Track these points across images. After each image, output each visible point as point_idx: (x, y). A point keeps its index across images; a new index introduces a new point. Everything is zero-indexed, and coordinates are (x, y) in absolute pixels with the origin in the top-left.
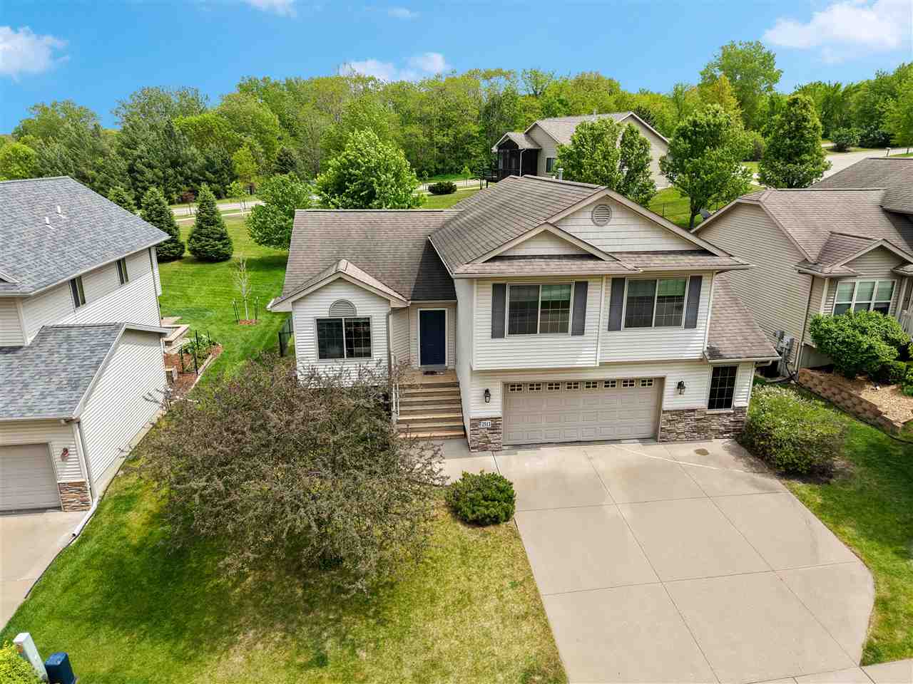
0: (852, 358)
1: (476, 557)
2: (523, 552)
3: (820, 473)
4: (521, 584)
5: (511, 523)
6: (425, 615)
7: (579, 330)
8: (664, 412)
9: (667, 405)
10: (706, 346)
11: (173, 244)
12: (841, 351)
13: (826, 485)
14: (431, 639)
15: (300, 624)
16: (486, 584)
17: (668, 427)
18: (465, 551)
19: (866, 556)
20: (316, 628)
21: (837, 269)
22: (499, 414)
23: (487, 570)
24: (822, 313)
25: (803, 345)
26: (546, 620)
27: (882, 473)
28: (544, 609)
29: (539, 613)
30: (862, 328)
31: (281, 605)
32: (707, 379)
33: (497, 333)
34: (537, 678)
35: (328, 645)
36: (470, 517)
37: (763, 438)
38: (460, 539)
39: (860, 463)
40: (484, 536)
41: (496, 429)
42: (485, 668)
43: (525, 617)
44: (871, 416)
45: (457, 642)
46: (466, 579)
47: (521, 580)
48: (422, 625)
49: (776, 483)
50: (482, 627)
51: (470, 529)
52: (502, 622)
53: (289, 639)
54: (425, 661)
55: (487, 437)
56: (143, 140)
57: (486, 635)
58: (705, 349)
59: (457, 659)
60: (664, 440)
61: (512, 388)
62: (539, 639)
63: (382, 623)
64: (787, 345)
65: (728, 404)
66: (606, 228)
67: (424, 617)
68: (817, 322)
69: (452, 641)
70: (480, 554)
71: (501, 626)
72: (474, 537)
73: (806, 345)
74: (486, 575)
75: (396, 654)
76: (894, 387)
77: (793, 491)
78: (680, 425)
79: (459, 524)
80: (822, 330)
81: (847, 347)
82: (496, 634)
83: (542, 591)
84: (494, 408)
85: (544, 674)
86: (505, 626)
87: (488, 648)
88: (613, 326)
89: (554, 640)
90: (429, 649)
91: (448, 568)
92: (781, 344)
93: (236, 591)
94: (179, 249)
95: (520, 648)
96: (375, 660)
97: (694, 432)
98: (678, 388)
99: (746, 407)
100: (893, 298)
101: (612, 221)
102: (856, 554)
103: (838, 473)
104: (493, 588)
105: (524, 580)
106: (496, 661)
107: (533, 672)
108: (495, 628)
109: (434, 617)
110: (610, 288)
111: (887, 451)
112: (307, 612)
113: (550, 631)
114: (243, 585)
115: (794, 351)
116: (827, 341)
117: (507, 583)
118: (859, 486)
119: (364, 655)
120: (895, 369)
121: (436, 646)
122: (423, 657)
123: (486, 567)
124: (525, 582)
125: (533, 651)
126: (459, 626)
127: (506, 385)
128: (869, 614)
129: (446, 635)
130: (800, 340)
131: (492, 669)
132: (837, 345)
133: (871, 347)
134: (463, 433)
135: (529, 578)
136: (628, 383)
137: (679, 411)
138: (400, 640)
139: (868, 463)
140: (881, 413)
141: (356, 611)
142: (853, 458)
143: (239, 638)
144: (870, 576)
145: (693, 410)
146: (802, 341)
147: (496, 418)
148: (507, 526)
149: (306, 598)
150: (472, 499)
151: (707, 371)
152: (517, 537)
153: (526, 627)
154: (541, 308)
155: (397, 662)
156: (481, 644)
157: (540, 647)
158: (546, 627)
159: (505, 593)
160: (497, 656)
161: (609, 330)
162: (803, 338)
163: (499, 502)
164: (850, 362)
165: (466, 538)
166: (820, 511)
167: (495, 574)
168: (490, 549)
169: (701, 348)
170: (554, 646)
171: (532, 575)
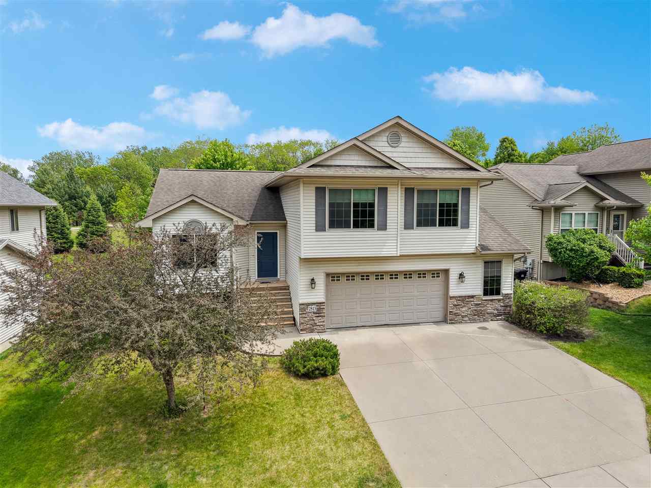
0: (580, 262)
1: (307, 401)
2: (349, 394)
3: (575, 337)
4: (349, 416)
5: (337, 376)
6: (264, 444)
7: (383, 227)
8: (452, 298)
9: (452, 293)
10: (478, 243)
11: (64, 240)
12: (571, 256)
13: (582, 343)
14: (269, 462)
15: (143, 461)
16: (319, 418)
17: (455, 311)
18: (298, 397)
19: (628, 381)
20: (157, 464)
21: (559, 202)
22: (323, 300)
23: (319, 408)
24: (552, 233)
25: (542, 262)
26: (375, 440)
27: (620, 334)
28: (371, 433)
29: (368, 435)
30: (583, 239)
31: (126, 448)
32: (480, 271)
33: (320, 228)
34: (371, 484)
35: (168, 475)
36: (302, 371)
37: (529, 312)
38: (294, 389)
39: (602, 330)
40: (316, 385)
41: (320, 313)
42: (321, 480)
43: (355, 439)
44: (601, 303)
45: (294, 463)
46: (300, 416)
47: (349, 413)
48: (260, 452)
49: (544, 343)
50: (318, 450)
51: (302, 382)
52: (335, 444)
53: (129, 474)
54: (263, 480)
55: (314, 320)
56: (50, 181)
57: (321, 455)
58: (477, 245)
59: (295, 475)
60: (452, 322)
61: (332, 277)
62: (370, 455)
63: (221, 454)
64: (530, 264)
65: (498, 292)
66: (398, 149)
67: (262, 446)
68: (550, 239)
69: (289, 462)
70: (311, 398)
71: (334, 448)
72: (305, 387)
73: (544, 262)
74: (317, 412)
75: (236, 476)
76: (612, 284)
77: (559, 347)
78: (464, 309)
79: (292, 379)
80: (555, 243)
81: (574, 253)
82: (329, 454)
83: (368, 420)
84: (319, 295)
85: (377, 481)
86: (338, 447)
87: (323, 464)
88: (408, 226)
89: (383, 455)
90: (267, 469)
91: (283, 409)
92: (525, 266)
93: (82, 442)
94: (69, 244)
95: (353, 462)
96: (214, 483)
97: (475, 315)
98: (460, 278)
99: (511, 294)
100: (598, 225)
101: (402, 144)
102: (619, 381)
103: (587, 336)
104: (324, 421)
105: (352, 414)
106: (332, 474)
107: (368, 480)
108: (329, 449)
109: (271, 445)
110: (404, 195)
111: (619, 321)
112: (149, 451)
113: (379, 447)
114: (89, 437)
115: (536, 269)
116: (560, 251)
117: (337, 416)
118: (606, 342)
119: (204, 480)
120: (610, 271)
121: (274, 467)
122: (262, 476)
123: (318, 407)
124: (353, 414)
125: (366, 464)
126: (295, 450)
127: (328, 275)
128: (645, 418)
129: (283, 458)
130: (539, 259)
131: (329, 480)
132: (568, 252)
133: (592, 252)
134: (293, 322)
135: (356, 411)
136: (422, 274)
137: (462, 297)
138: (240, 464)
139: (608, 329)
140: (608, 298)
141: (198, 447)
142: (596, 328)
143: (79, 478)
144: (636, 394)
145: (473, 297)
146: (541, 259)
147: (320, 303)
148: (334, 378)
149: (149, 441)
150: (303, 357)
151: (479, 265)
152: (343, 384)
153: (357, 447)
154: (353, 208)
155: (237, 483)
156: (316, 462)
157: (371, 460)
158: (375, 445)
159: (336, 424)
160: (332, 469)
161: (405, 229)
162: (541, 257)
163: (326, 358)
164: (579, 265)
165: (299, 388)
166: (582, 357)
167: (327, 411)
168: (320, 394)
169: (474, 245)
170: (385, 458)
171: (359, 409)
